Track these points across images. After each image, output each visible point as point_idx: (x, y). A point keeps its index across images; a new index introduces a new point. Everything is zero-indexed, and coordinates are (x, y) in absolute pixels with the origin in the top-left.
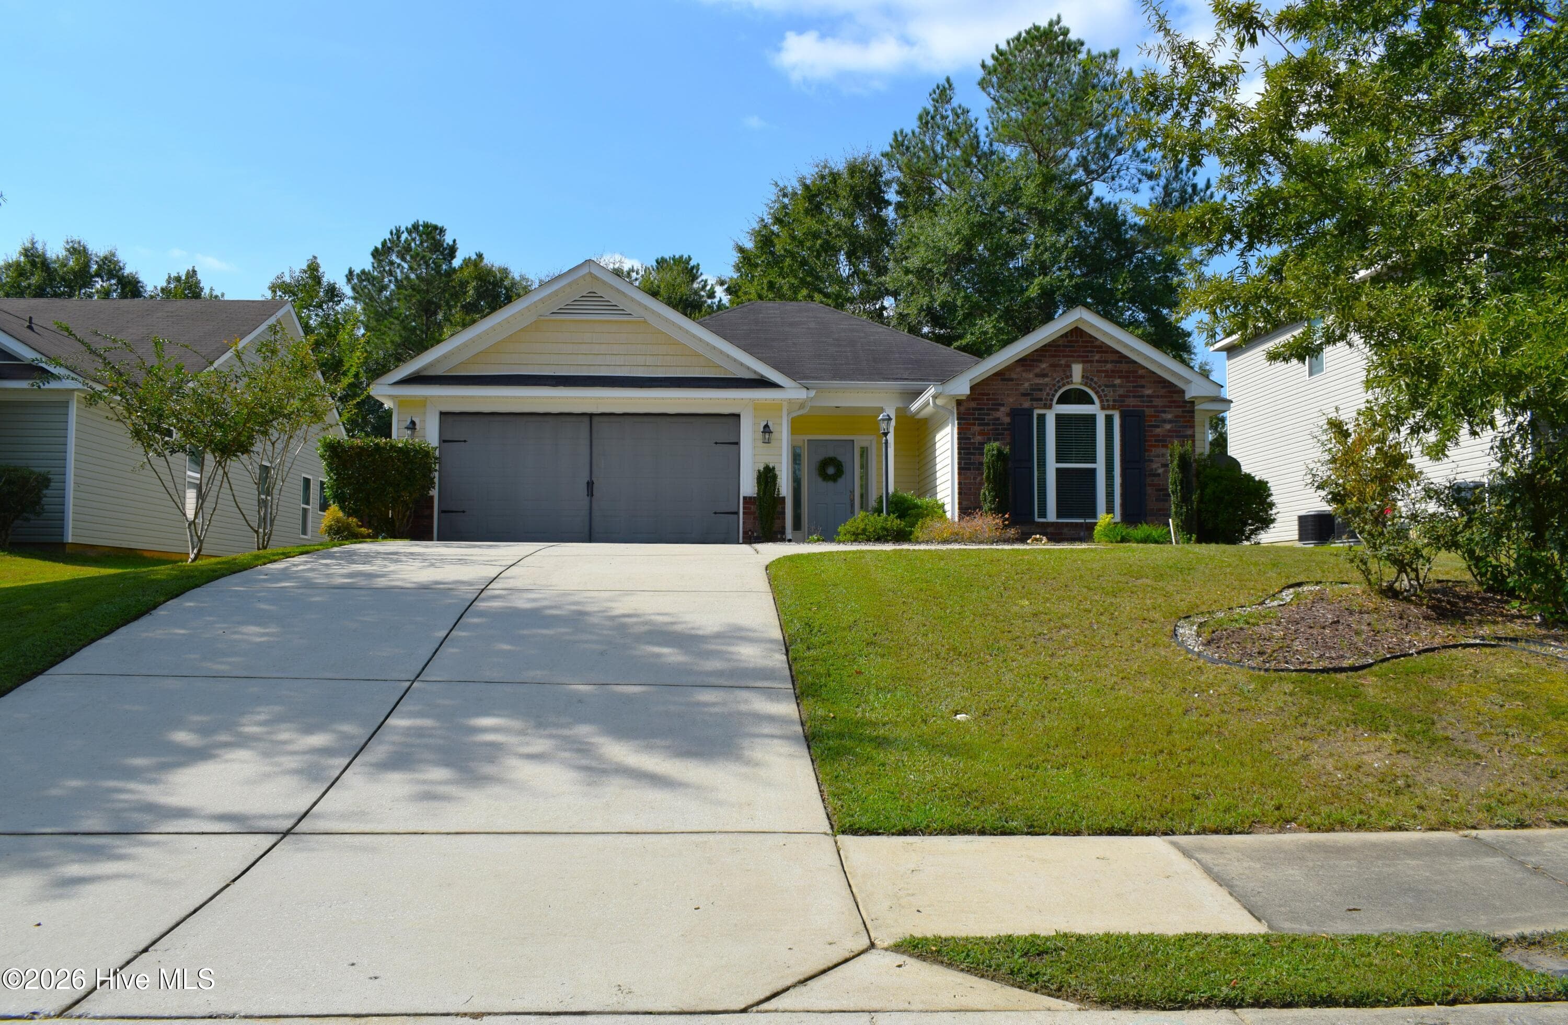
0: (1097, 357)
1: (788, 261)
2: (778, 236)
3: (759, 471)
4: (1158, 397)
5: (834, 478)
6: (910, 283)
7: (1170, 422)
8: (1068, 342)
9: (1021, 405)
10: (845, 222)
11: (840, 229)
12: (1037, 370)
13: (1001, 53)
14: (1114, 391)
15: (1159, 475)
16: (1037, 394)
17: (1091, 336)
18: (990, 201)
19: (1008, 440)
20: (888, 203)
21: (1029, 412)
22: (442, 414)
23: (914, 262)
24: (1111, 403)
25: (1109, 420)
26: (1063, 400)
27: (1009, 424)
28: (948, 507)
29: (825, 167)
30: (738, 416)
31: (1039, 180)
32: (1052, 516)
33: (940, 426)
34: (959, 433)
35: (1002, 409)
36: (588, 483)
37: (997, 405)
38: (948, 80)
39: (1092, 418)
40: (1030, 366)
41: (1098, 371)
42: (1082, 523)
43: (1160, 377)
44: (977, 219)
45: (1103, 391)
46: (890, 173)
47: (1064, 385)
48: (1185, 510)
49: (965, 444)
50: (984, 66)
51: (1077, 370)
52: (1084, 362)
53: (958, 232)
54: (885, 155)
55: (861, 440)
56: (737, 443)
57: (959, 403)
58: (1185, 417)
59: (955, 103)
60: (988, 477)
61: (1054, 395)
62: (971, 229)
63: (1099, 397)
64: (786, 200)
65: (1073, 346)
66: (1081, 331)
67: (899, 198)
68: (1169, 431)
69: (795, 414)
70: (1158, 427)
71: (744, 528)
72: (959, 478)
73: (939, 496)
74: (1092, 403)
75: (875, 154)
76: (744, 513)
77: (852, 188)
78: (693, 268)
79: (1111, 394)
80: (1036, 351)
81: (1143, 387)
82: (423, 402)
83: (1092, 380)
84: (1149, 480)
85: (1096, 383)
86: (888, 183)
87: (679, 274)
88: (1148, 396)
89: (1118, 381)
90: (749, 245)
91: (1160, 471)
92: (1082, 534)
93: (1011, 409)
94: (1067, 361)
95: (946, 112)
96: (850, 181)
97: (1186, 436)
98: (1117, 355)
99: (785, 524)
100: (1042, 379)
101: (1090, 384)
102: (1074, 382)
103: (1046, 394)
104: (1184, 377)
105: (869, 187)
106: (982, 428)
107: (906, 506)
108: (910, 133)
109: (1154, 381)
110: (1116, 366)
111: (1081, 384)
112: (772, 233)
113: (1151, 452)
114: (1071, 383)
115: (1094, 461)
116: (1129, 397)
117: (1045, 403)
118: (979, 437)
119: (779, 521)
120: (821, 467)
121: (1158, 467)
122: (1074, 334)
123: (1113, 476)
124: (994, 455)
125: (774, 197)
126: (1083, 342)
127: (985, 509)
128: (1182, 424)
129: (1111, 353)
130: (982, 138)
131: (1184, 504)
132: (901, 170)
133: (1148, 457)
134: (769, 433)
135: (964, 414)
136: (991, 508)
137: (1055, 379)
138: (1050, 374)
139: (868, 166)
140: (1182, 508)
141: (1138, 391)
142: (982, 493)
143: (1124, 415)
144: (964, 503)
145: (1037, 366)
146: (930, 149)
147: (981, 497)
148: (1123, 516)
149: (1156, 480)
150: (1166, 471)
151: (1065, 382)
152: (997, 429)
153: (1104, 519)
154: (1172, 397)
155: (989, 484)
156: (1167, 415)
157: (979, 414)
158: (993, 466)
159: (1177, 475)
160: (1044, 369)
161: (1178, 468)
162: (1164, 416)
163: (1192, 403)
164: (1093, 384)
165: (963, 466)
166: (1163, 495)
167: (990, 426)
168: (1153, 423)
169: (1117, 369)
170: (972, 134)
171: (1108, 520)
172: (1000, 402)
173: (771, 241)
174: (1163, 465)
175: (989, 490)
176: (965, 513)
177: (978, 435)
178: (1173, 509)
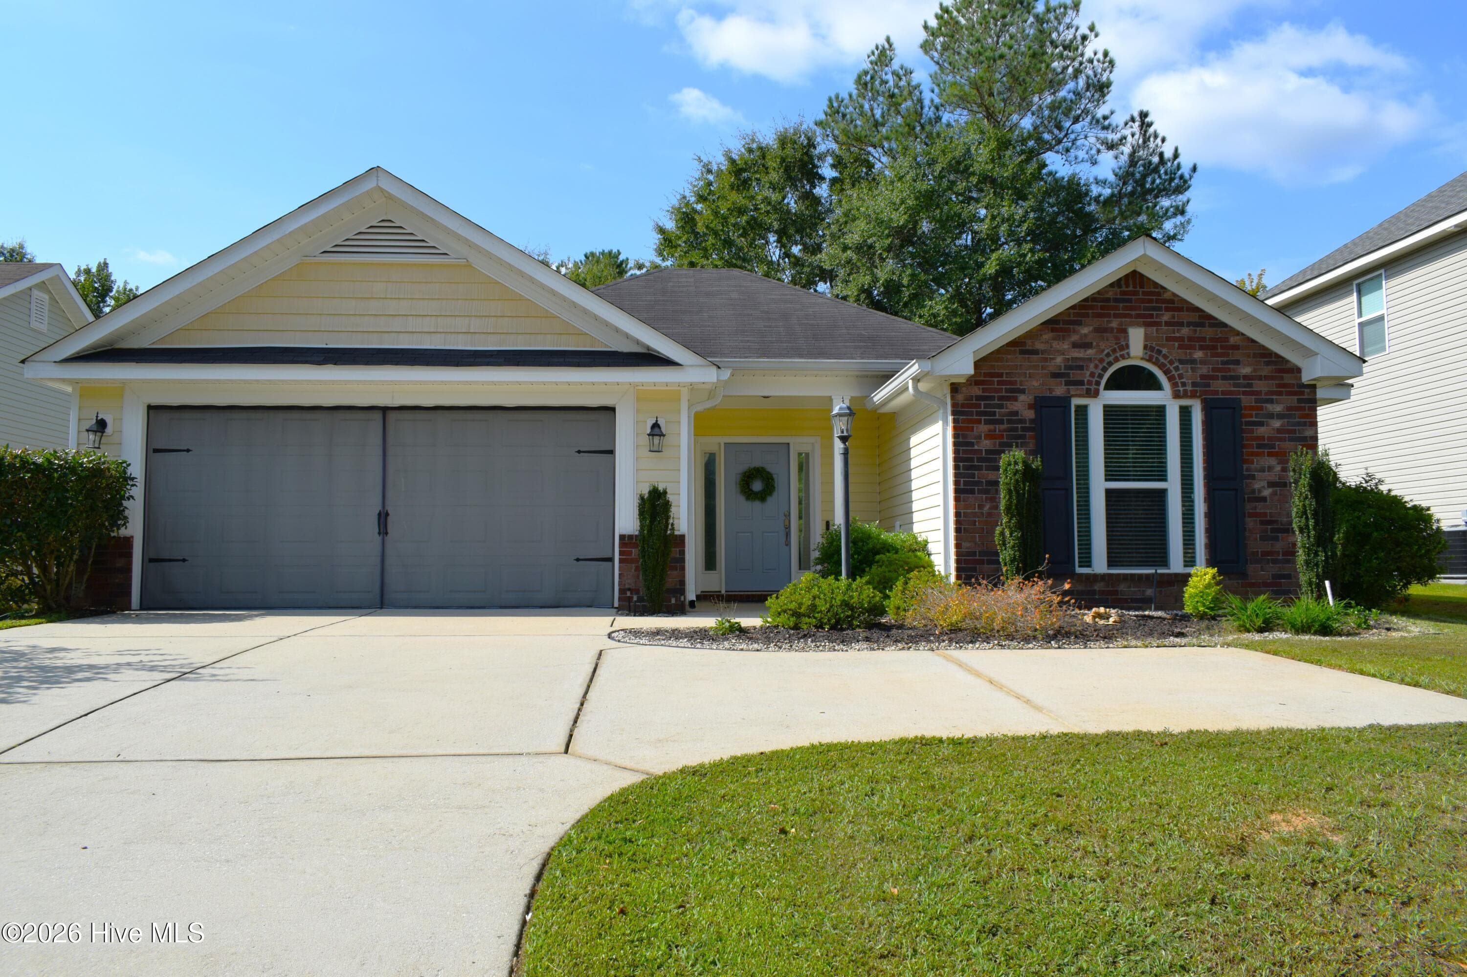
0: (1166, 317)
1: (711, 240)
2: (700, 213)
3: (642, 498)
4: (1260, 378)
5: (762, 496)
6: (849, 261)
7: (1280, 416)
8: (1123, 293)
9: (1051, 390)
10: (775, 197)
11: (769, 203)
12: (1075, 338)
13: (946, 10)
14: (1193, 369)
15: (1264, 499)
16: (1075, 375)
17: (1156, 285)
18: (938, 168)
19: (1031, 446)
20: (822, 178)
21: (1064, 403)
22: (150, 408)
23: (853, 238)
24: (1189, 388)
25: (1185, 414)
26: (1113, 384)
27: (1032, 421)
29: (753, 141)
30: (612, 410)
31: (993, 145)
32: (1100, 564)
33: (919, 424)
34: (956, 436)
35: (1022, 397)
36: (380, 514)
37: (1015, 392)
38: (888, 40)
39: (1160, 411)
40: (1061, 330)
41: (1168, 339)
42: (1148, 576)
43: (1263, 347)
44: (924, 187)
45: (1177, 369)
46: (825, 145)
47: (1117, 360)
48: (1322, 557)
49: (965, 452)
50: (926, 27)
51: (1137, 337)
52: (1146, 325)
53: (903, 202)
54: (819, 124)
55: (799, 444)
56: (611, 452)
57: (955, 388)
58: (1303, 409)
59: (896, 65)
60: (1008, 508)
61: (1101, 376)
62: (917, 198)
63: (1171, 379)
64: (711, 177)
65: (1130, 301)
66: (1142, 276)
67: (834, 174)
68: (1279, 431)
69: (700, 408)
70: (1261, 424)
71: (620, 583)
72: (957, 507)
73: (917, 528)
74: (1158, 387)
75: (808, 123)
76: (621, 561)
77: (783, 160)
78: (622, 262)
79: (1189, 375)
80: (1073, 307)
81: (1237, 362)
82: (120, 390)
83: (1159, 352)
84: (1249, 507)
85: (1165, 357)
86: (821, 157)
87: (605, 267)
88: (1245, 377)
89: (1198, 355)
90: (670, 225)
91: (1267, 493)
92: (1149, 592)
93: (1035, 397)
94: (1121, 324)
95: (886, 74)
96: (780, 153)
97: (1305, 439)
98: (1197, 314)
99: (684, 576)
100: (1082, 350)
101: (1157, 358)
102: (1132, 355)
103: (1088, 373)
104: (1304, 346)
105: (801, 160)
106: (992, 427)
107: (870, 546)
108: (847, 96)
109: (1254, 354)
110: (1196, 331)
111: (1142, 359)
112: (695, 211)
113: (1253, 463)
114: (1126, 356)
115: (1163, 478)
116: (1216, 378)
117: (1087, 389)
118: (987, 442)
119: (675, 573)
120: (743, 480)
121: (1264, 487)
122: (1131, 282)
123: (1193, 501)
124: (1017, 471)
125: (697, 175)
126: (1144, 293)
127: (1004, 560)
128: (1297, 420)
129: (1187, 311)
130: (927, 103)
131: (1320, 549)
132: (837, 142)
133: (1247, 470)
134: (660, 436)
135: (963, 406)
136: (1014, 557)
137: (1103, 351)
138: (1094, 344)
139: (800, 137)
140: (1318, 555)
141: (1229, 370)
142: (997, 532)
143: (1209, 409)
144: (965, 545)
145: (1074, 331)
146: (869, 114)
147: (997, 539)
148: (1210, 563)
149: (1260, 508)
150: (1274, 494)
151: (1118, 355)
152: (1016, 429)
153: (1201, 577)
154: (1282, 378)
155: (1011, 519)
156: (1274, 406)
157: (986, 406)
158: (1015, 488)
159: (1307, 502)
160: (1086, 335)
161: (1310, 491)
162: (1270, 407)
163: (1313, 387)
164: (1160, 358)
165: (962, 486)
166: (1273, 530)
167: (1003, 424)
168: (1254, 419)
169: (1197, 335)
170: (915, 98)
171: (1208, 577)
172: (1018, 386)
173: (693, 219)
174: (1271, 484)
175: (1010, 528)
176: (966, 561)
177: (985, 439)
178: (1301, 556)
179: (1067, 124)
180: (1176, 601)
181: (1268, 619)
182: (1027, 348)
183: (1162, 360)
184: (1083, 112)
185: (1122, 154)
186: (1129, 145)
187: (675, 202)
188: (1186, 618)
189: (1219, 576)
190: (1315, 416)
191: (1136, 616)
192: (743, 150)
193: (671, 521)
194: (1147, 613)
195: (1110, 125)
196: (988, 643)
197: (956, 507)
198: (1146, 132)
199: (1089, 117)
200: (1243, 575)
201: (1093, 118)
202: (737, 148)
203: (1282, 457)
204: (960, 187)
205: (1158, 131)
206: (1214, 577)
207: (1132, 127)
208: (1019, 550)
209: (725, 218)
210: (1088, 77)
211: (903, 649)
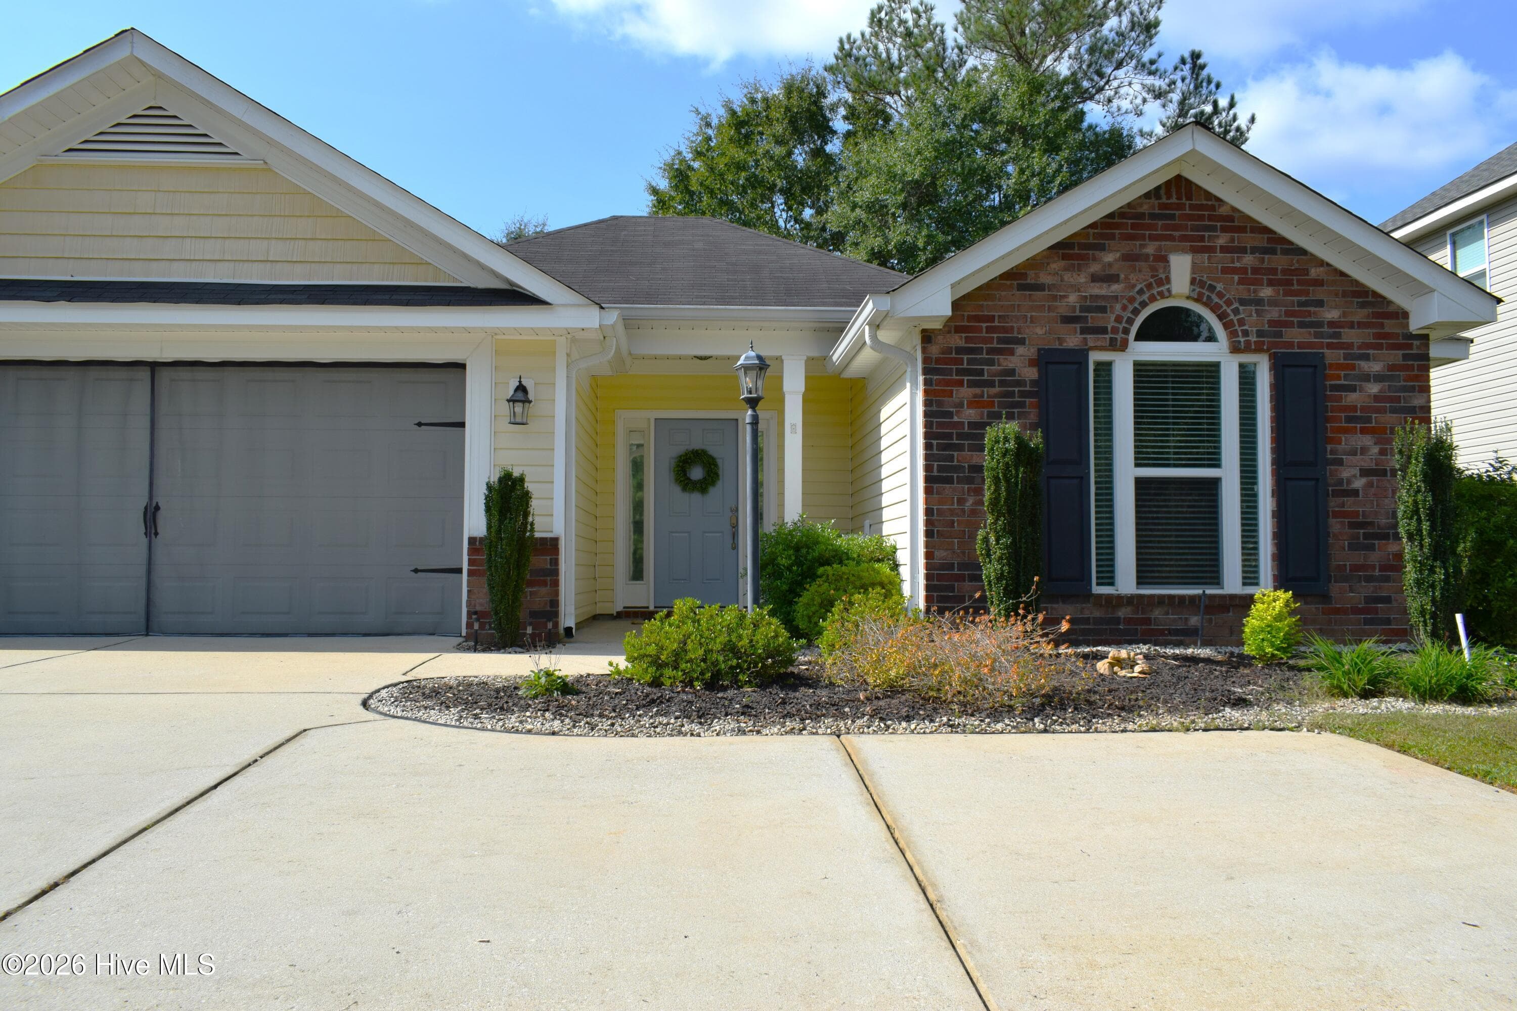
0: (1222, 240)
2: (695, 170)
3: (489, 487)
4: (1351, 325)
5: (702, 487)
6: (859, 221)
7: (1379, 378)
8: (1163, 206)
9: (1061, 341)
11: (772, 158)
12: (1095, 268)
14: (1259, 313)
15: (1355, 493)
16: (1094, 319)
17: (1209, 195)
18: (959, 115)
19: (1033, 417)
20: (834, 132)
21: (1079, 358)
23: (864, 196)
24: (1253, 338)
25: (1247, 375)
26: (1147, 333)
27: (1034, 383)
28: (903, 557)
29: (757, 90)
30: (462, 366)
31: (1024, 88)
32: (1126, 583)
33: (889, 391)
34: (927, 403)
35: (1020, 350)
36: (146, 509)
37: (1010, 342)
39: (1211, 371)
41: (1225, 270)
42: (1192, 598)
43: (1357, 283)
44: (945, 137)
45: (1236, 312)
46: (836, 94)
47: (1153, 299)
48: (1440, 575)
49: (940, 425)
51: (1181, 267)
52: (1194, 250)
53: (919, 152)
54: (829, 69)
56: (460, 425)
57: (927, 337)
58: (1411, 368)
60: (994, 502)
61: (1131, 322)
62: (936, 150)
63: (1226, 326)
64: (710, 132)
65: (1172, 217)
66: (1189, 182)
67: (848, 127)
68: (1377, 398)
69: (584, 364)
70: (1353, 389)
71: (470, 604)
72: (927, 498)
73: (886, 529)
74: (1211, 338)
75: (818, 70)
76: (470, 573)
77: (788, 109)
79: (1253, 321)
80: (1093, 226)
81: (1320, 303)
83: (1212, 288)
84: (1334, 504)
85: (1220, 295)
86: (833, 108)
88: (1332, 324)
89: (1266, 292)
90: (663, 184)
91: (1359, 483)
92: (1194, 621)
93: (1039, 350)
94: (1159, 249)
95: (904, 12)
96: (785, 102)
97: (1412, 410)
98: (1266, 236)
99: (557, 593)
100: (1105, 285)
101: (1209, 297)
102: (1174, 292)
103: (1113, 317)
104: (1415, 280)
105: (808, 110)
106: (977, 391)
107: (816, 554)
108: (858, 36)
109: (1344, 291)
110: (1263, 259)
111: (1188, 298)
112: (690, 168)
113: (1340, 444)
114: (1166, 294)
115: (1215, 463)
116: (1290, 325)
117: (1111, 339)
118: (971, 412)
119: (543, 590)
120: (678, 466)
121: (1355, 476)
122: (1174, 191)
123: (1255, 495)
124: (1007, 450)
125: (695, 129)
126: (1192, 207)
127: (988, 577)
128: (1402, 383)
129: (1252, 232)
130: (950, 43)
131: (1438, 563)
132: (849, 90)
133: (1332, 452)
134: (523, 402)
135: (938, 361)
136: (1002, 574)
137: (1134, 286)
138: (1122, 276)
139: (808, 84)
140: (1435, 573)
141: (1309, 314)
142: (979, 537)
143: (1279, 367)
144: (938, 554)
145: (1095, 259)
146: (884, 55)
147: (979, 546)
148: (1281, 582)
149: (1350, 504)
150: (1370, 485)
151: (1155, 292)
152: (1011, 394)
153: (1269, 604)
154: (1382, 325)
155: (997, 519)
156: (1371, 364)
157: (970, 362)
158: (1005, 475)
159: (1420, 497)
160: (1110, 265)
161: (1424, 481)
162: (1365, 365)
163: (1424, 338)
164: (1214, 297)
165: (935, 473)
166: (1367, 536)
167: (994, 386)
168: (1342, 382)
169: (1265, 265)
170: (937, 39)
171: (1279, 604)
172: (1015, 335)
173: (688, 177)
174: (1365, 472)
175: (996, 532)
176: (940, 577)
177: (968, 407)
178: (1410, 573)
179: (1108, 70)
180: (1232, 633)
181: (1376, 676)
182: (1029, 281)
183: (1216, 299)
184: (1127, 54)
185: (1171, 102)
186: (1178, 91)
187: (667, 157)
188: (1244, 661)
189: (1295, 602)
190: (1427, 379)
191: (1175, 657)
192: (745, 100)
193: (530, 519)
194: (1190, 651)
195: (1157, 70)
196: (932, 721)
197: (927, 501)
198: (1198, 75)
199: (1134, 62)
200: (1325, 597)
201: (1138, 61)
202: (738, 99)
203: (1383, 435)
204: (984, 136)
205: (1212, 76)
206: (1287, 604)
207: (1182, 70)
208: (1009, 564)
209: (721, 175)
210: (1133, 14)
211: (792, 731)
